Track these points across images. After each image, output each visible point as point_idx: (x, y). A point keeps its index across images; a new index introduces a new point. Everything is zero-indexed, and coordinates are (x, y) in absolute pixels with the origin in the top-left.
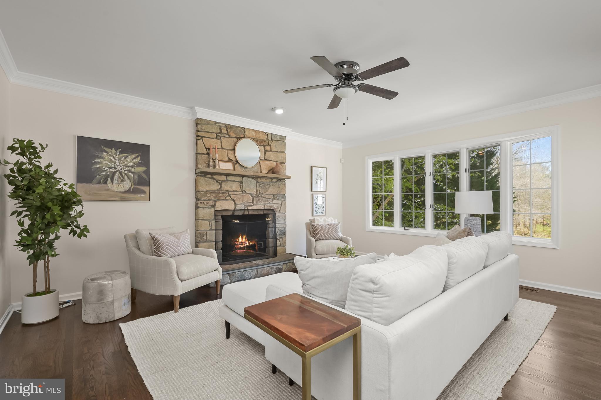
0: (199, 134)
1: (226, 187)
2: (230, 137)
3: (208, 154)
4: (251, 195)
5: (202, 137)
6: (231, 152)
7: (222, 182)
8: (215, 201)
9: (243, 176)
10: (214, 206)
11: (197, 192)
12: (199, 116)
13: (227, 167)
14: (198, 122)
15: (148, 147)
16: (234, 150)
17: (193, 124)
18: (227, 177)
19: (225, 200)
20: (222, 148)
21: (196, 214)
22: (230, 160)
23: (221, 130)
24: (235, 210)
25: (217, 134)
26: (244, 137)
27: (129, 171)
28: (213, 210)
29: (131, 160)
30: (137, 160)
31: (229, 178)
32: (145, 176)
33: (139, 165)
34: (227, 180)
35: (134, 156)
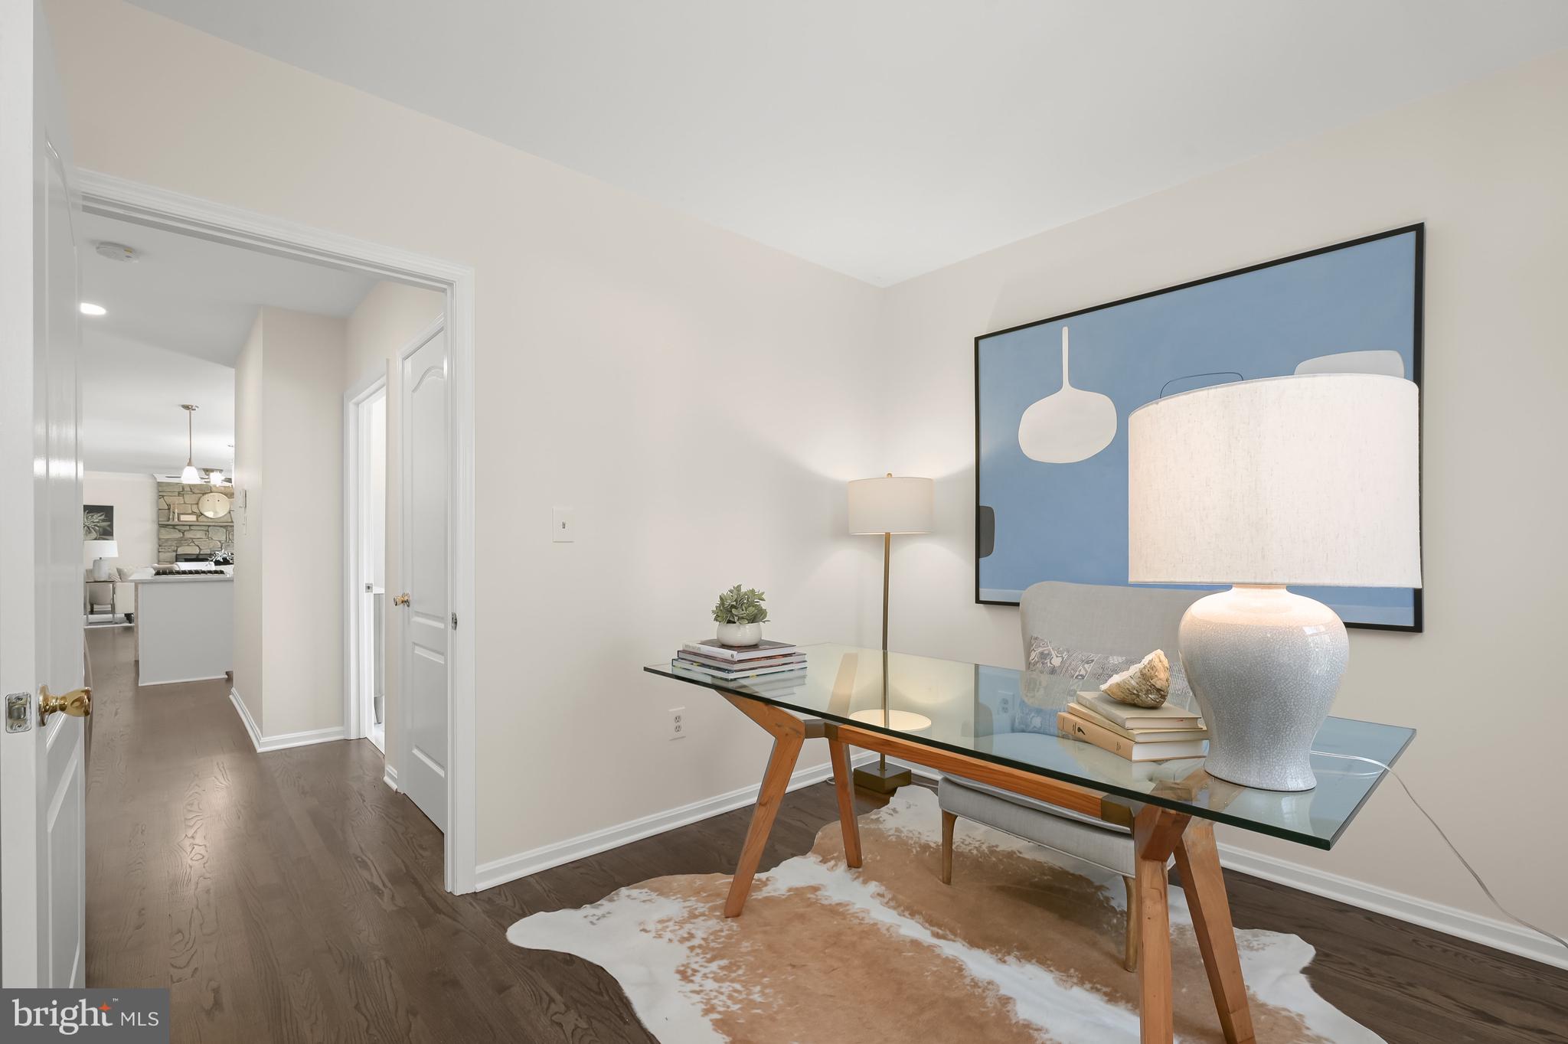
0: (161, 494)
1: (188, 535)
2: (194, 493)
3: (169, 509)
4: (220, 541)
5: (163, 496)
6: (195, 506)
7: (185, 531)
8: (178, 547)
9: (209, 526)
10: (176, 551)
11: (159, 539)
12: (158, 481)
13: (193, 518)
14: (159, 484)
15: (111, 508)
16: (197, 504)
17: (156, 485)
18: (190, 527)
19: (188, 545)
20: (185, 503)
21: (158, 556)
22: (193, 513)
23: (183, 489)
24: (199, 554)
25: (179, 493)
26: (211, 492)
28: (175, 554)
29: (96, 518)
30: (103, 517)
31: (192, 528)
32: (108, 528)
33: (103, 521)
34: (190, 530)
35: (99, 515)
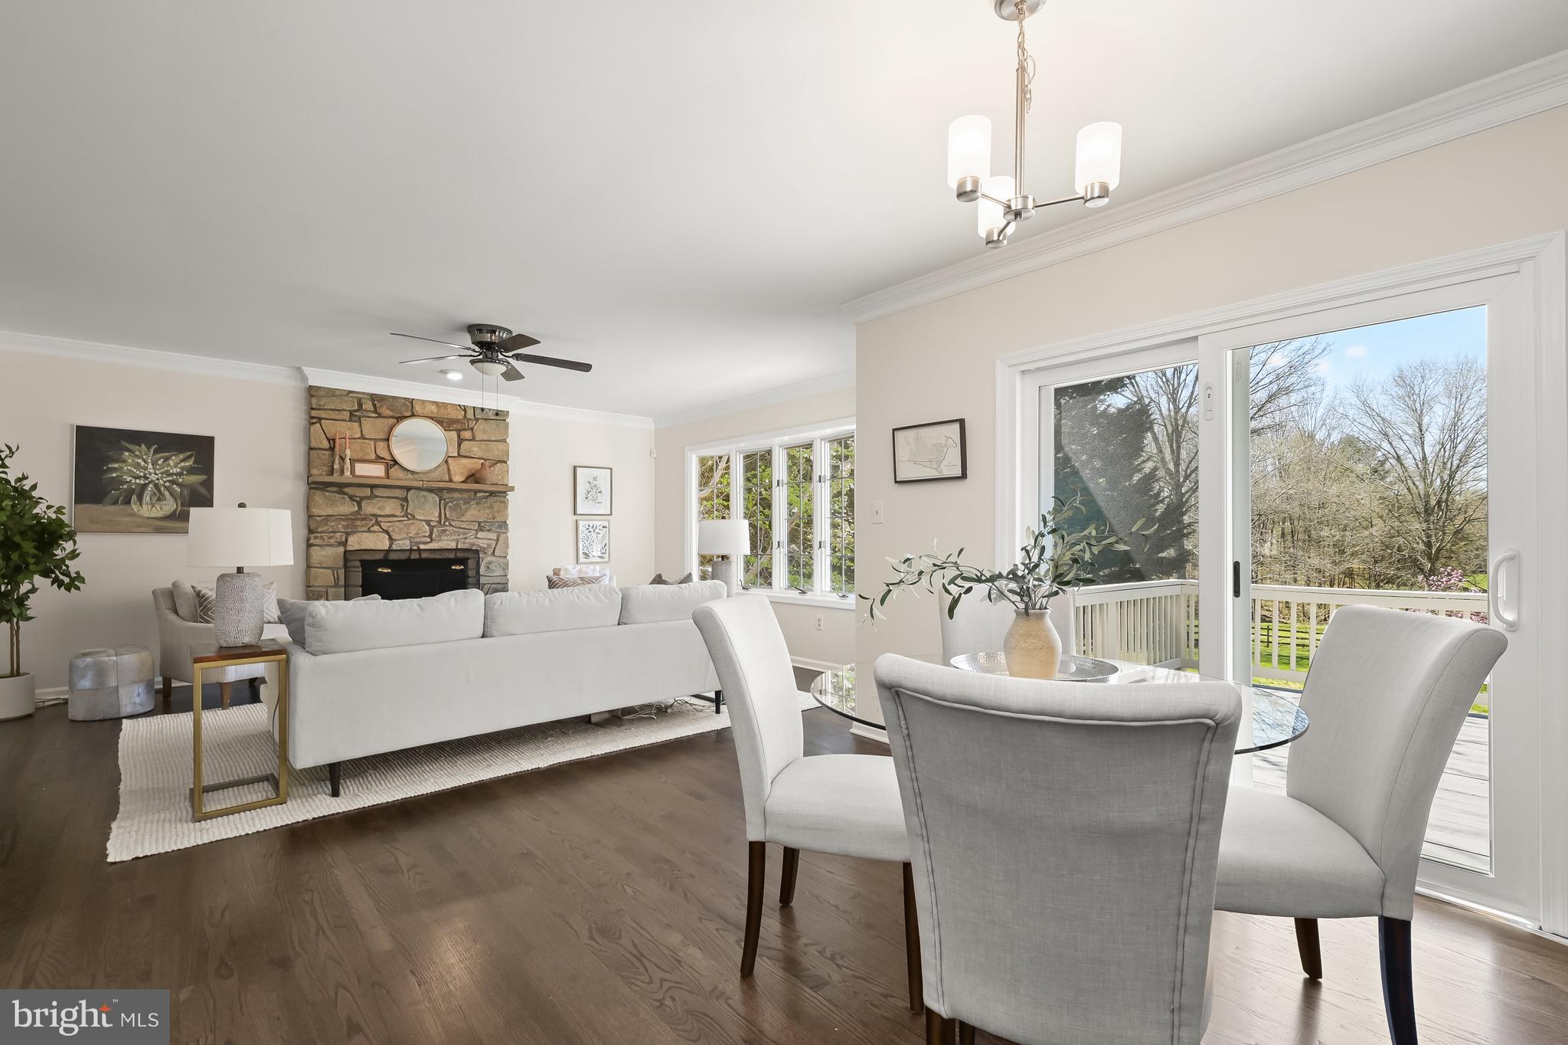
0: (314, 413)
1: (369, 508)
2: (380, 416)
3: (332, 449)
4: (428, 522)
5: (320, 419)
6: (382, 445)
7: (362, 498)
8: (348, 534)
9: (409, 489)
10: (345, 544)
11: (310, 516)
12: (312, 382)
13: (376, 471)
14: (312, 392)
15: (210, 441)
16: (388, 440)
17: (303, 395)
18: (374, 490)
19: (369, 531)
20: (363, 437)
21: (308, 557)
22: (379, 459)
23: (360, 405)
24: (389, 551)
25: (351, 413)
26: (413, 415)
27: (173, 482)
28: (341, 549)
29: (176, 463)
30: (189, 463)
31: (377, 492)
32: (202, 490)
33: (191, 471)
34: (373, 496)
35: (182, 456)
